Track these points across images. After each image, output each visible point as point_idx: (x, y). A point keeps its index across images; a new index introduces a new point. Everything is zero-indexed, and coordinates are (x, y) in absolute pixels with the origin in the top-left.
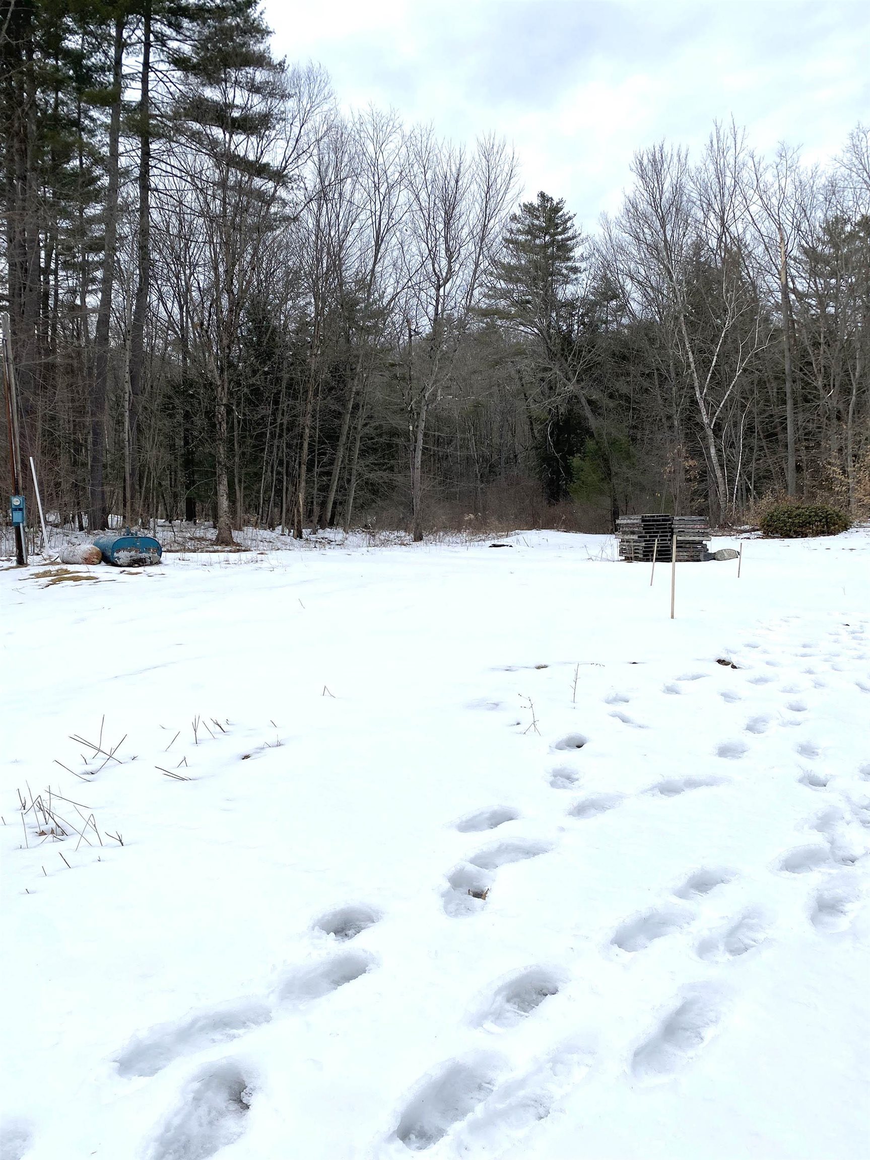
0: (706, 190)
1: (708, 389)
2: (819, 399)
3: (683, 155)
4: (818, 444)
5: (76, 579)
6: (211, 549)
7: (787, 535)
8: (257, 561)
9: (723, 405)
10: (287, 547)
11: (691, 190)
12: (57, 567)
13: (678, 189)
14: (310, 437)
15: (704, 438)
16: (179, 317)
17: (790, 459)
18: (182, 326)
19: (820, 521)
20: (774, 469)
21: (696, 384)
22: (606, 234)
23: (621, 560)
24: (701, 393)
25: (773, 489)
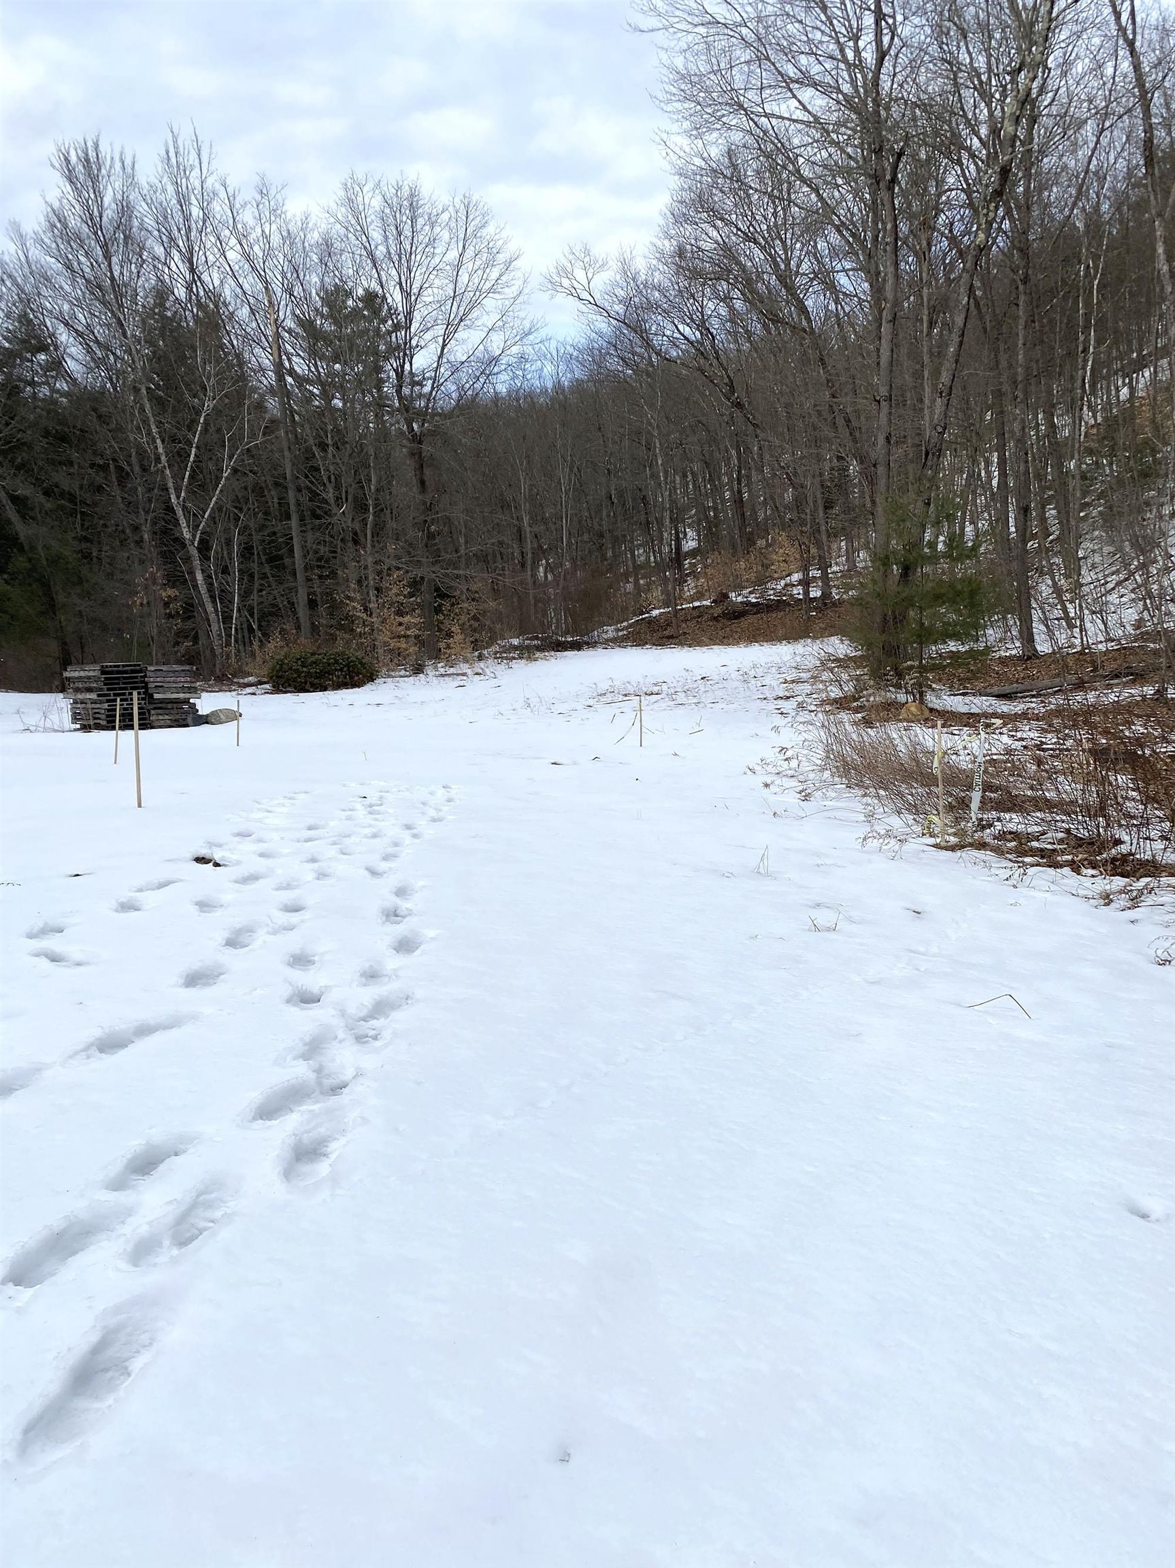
0: (166, 218)
1: (187, 492)
2: (330, 516)
3: (128, 162)
4: (334, 574)
7: (302, 689)
9: (210, 516)
11: (144, 214)
13: (125, 209)
15: (188, 559)
17: (300, 590)
19: (341, 670)
20: (282, 603)
21: (170, 485)
22: (20, 253)
23: (75, 730)
24: (178, 497)
25: (282, 629)
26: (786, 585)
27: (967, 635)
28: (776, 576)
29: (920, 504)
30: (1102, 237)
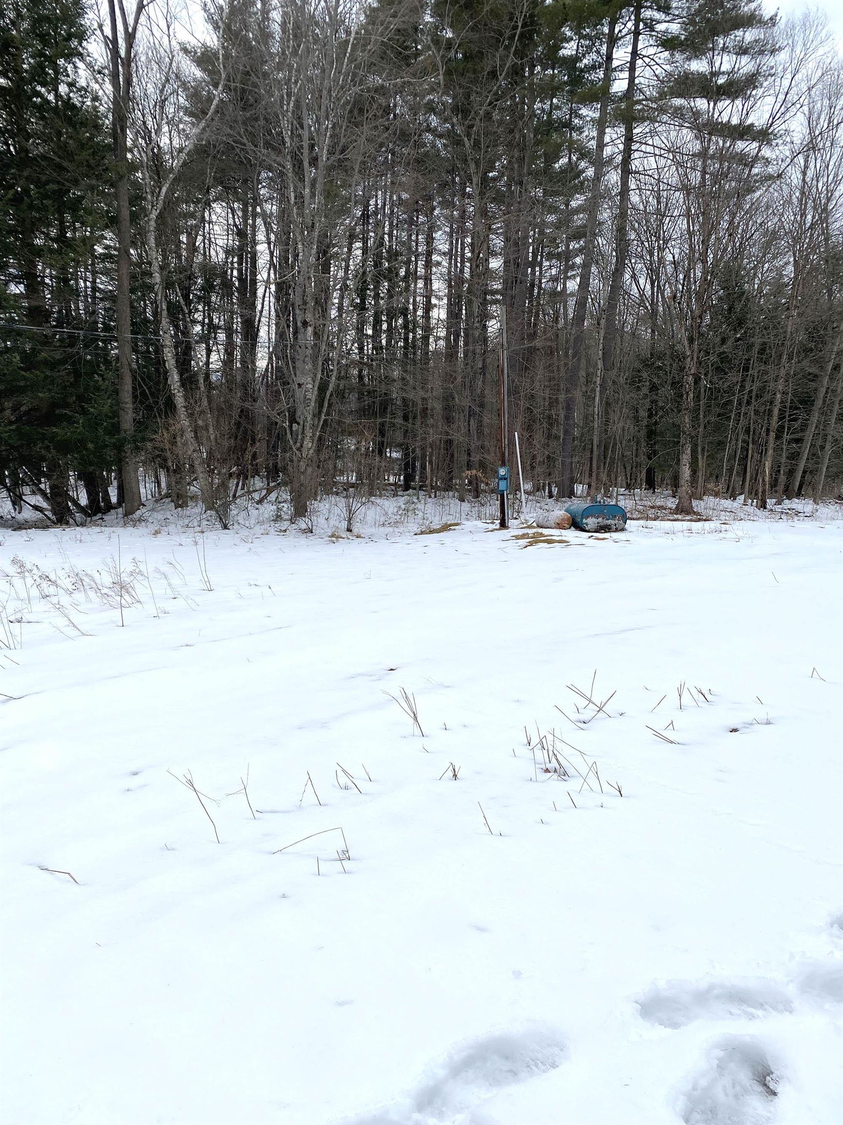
5: (550, 542)
6: (671, 518)
8: (721, 531)
10: (750, 518)
12: (534, 530)
14: (782, 402)
16: (650, 293)
18: (652, 300)
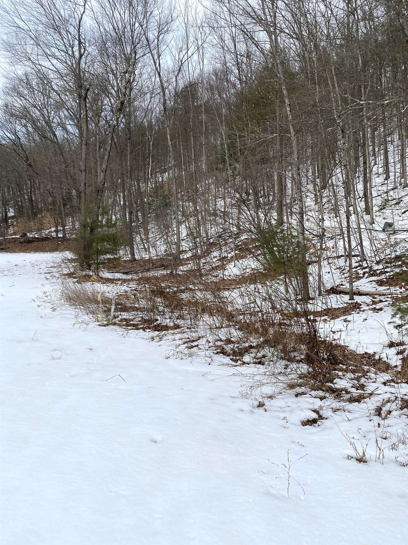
26: (49, 232)
27: (113, 252)
28: (45, 228)
29: (96, 207)
30: (152, 130)
